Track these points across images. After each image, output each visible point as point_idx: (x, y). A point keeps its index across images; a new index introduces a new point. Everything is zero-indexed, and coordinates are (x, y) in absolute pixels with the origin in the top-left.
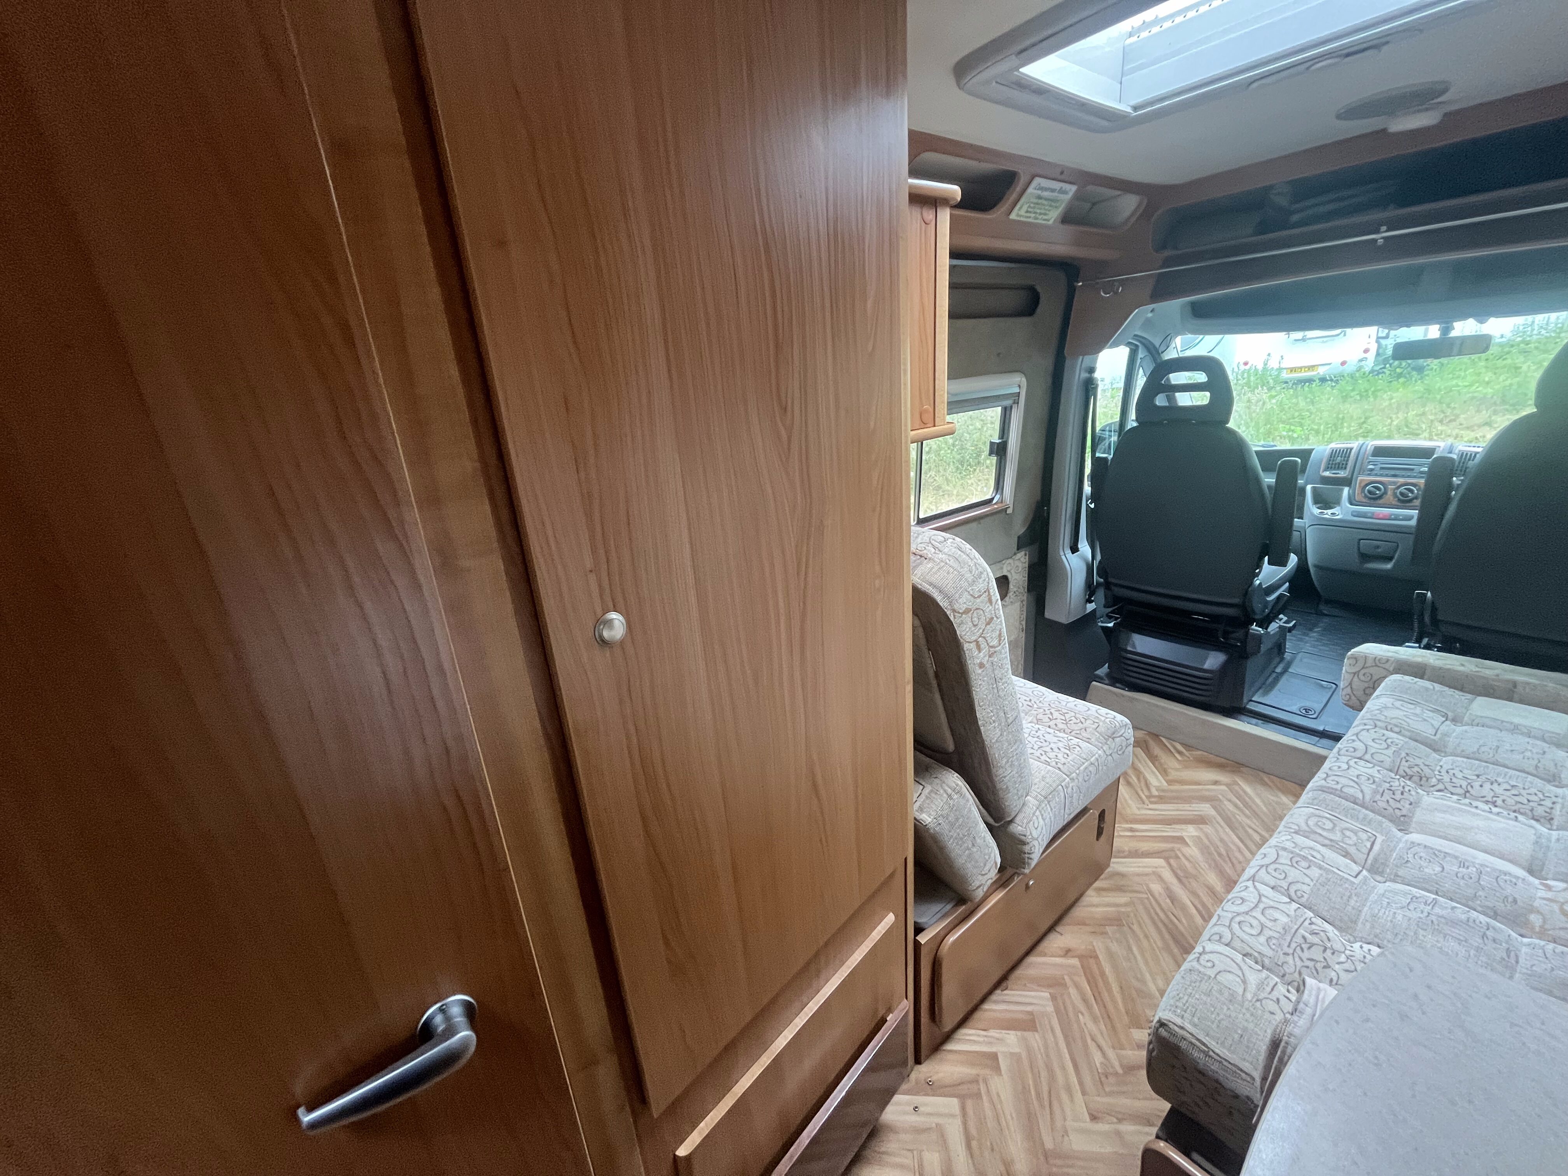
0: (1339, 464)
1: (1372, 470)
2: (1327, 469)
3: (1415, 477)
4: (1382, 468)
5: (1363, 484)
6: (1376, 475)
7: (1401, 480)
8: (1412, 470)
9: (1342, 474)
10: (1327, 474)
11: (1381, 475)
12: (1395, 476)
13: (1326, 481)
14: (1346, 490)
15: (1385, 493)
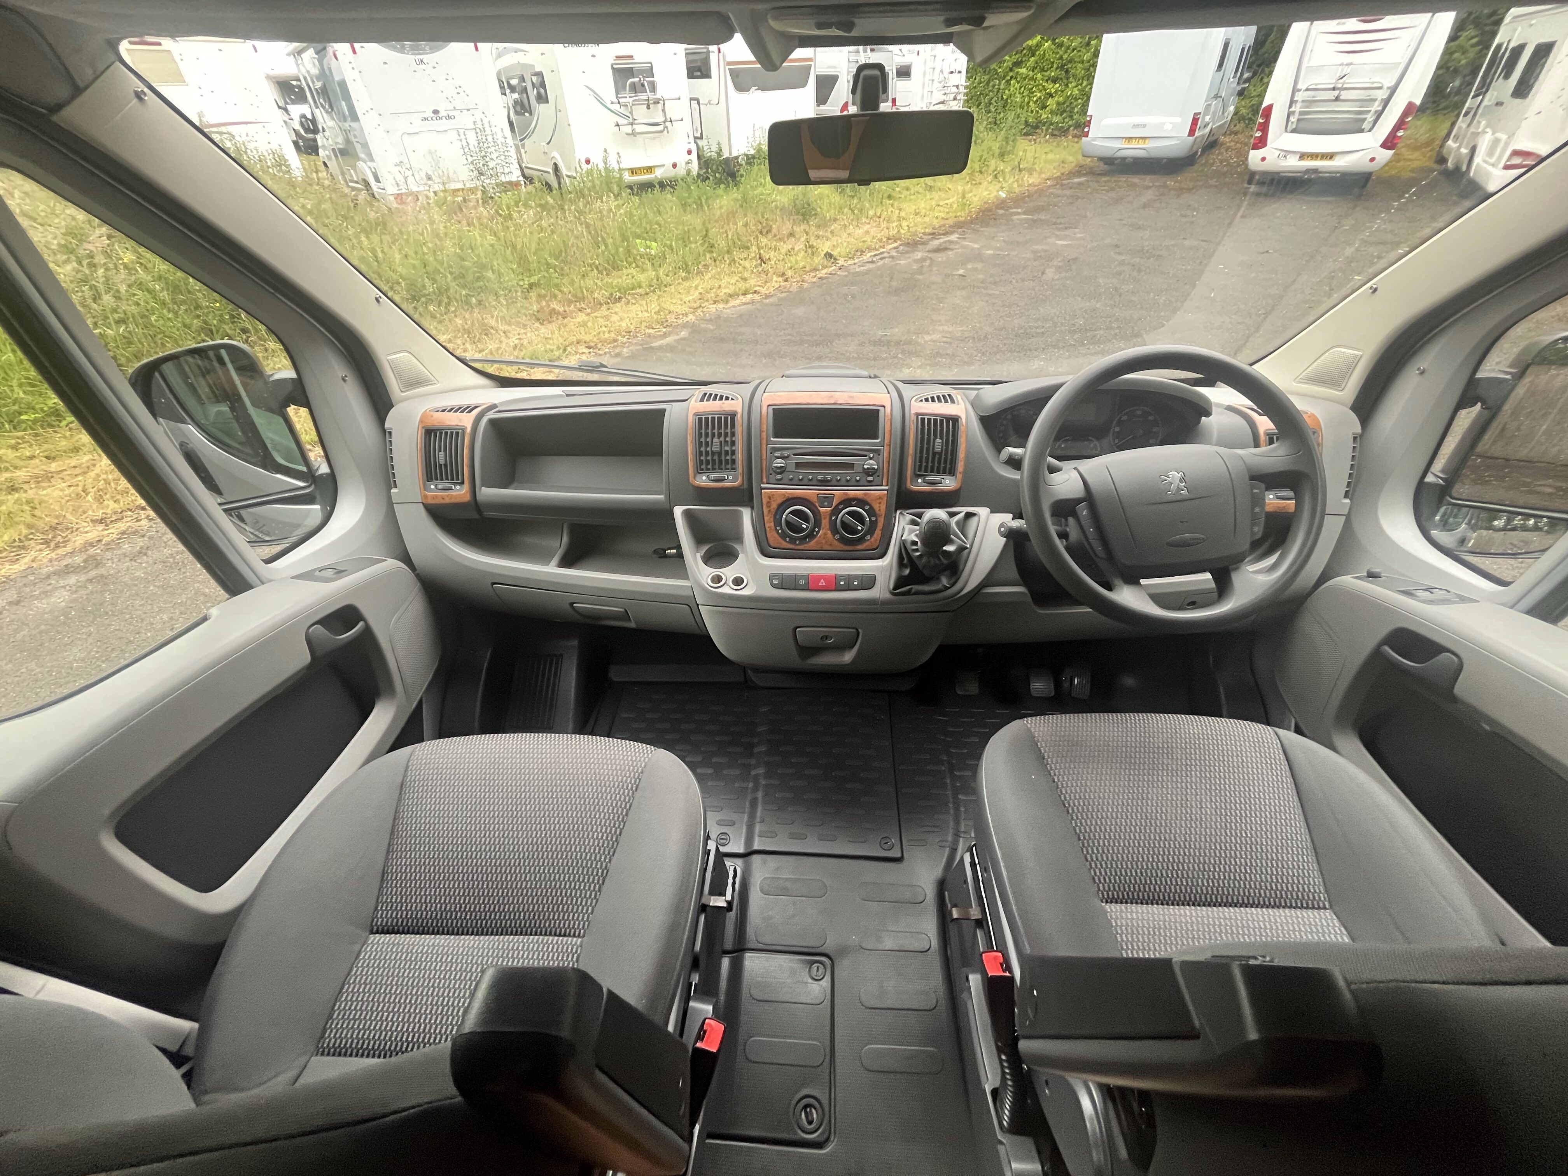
0: (720, 454)
1: (782, 470)
2: (702, 466)
3: (858, 483)
4: (798, 465)
5: (774, 506)
6: (791, 482)
7: (838, 493)
8: (851, 466)
9: (732, 480)
10: (703, 481)
11: (800, 483)
12: (824, 483)
13: (704, 496)
14: (746, 516)
15: (818, 524)
